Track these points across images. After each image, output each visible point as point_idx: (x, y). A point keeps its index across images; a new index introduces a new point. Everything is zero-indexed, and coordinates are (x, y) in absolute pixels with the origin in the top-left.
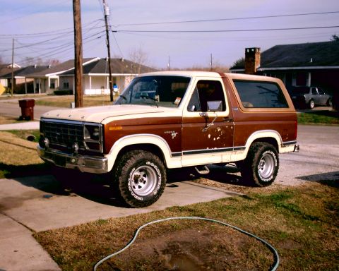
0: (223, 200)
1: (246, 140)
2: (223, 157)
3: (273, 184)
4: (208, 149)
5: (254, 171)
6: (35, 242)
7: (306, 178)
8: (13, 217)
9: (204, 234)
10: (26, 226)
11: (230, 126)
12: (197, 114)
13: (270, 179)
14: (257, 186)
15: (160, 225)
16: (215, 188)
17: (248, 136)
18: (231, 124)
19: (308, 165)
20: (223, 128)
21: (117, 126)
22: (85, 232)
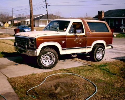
0: (81, 66)
1: (92, 44)
2: (83, 50)
3: (102, 60)
4: (76, 47)
5: (94, 55)
6: (8, 82)
7: (115, 58)
8: (2, 72)
9: (71, 80)
10: (6, 76)
11: (85, 39)
12: (72, 34)
13: (101, 59)
14: (95, 61)
15: (55, 76)
16: (80, 62)
17: (92, 42)
18: (86, 38)
19: (117, 54)
20: (82, 39)
21: (41, 39)
22: (27, 78)
